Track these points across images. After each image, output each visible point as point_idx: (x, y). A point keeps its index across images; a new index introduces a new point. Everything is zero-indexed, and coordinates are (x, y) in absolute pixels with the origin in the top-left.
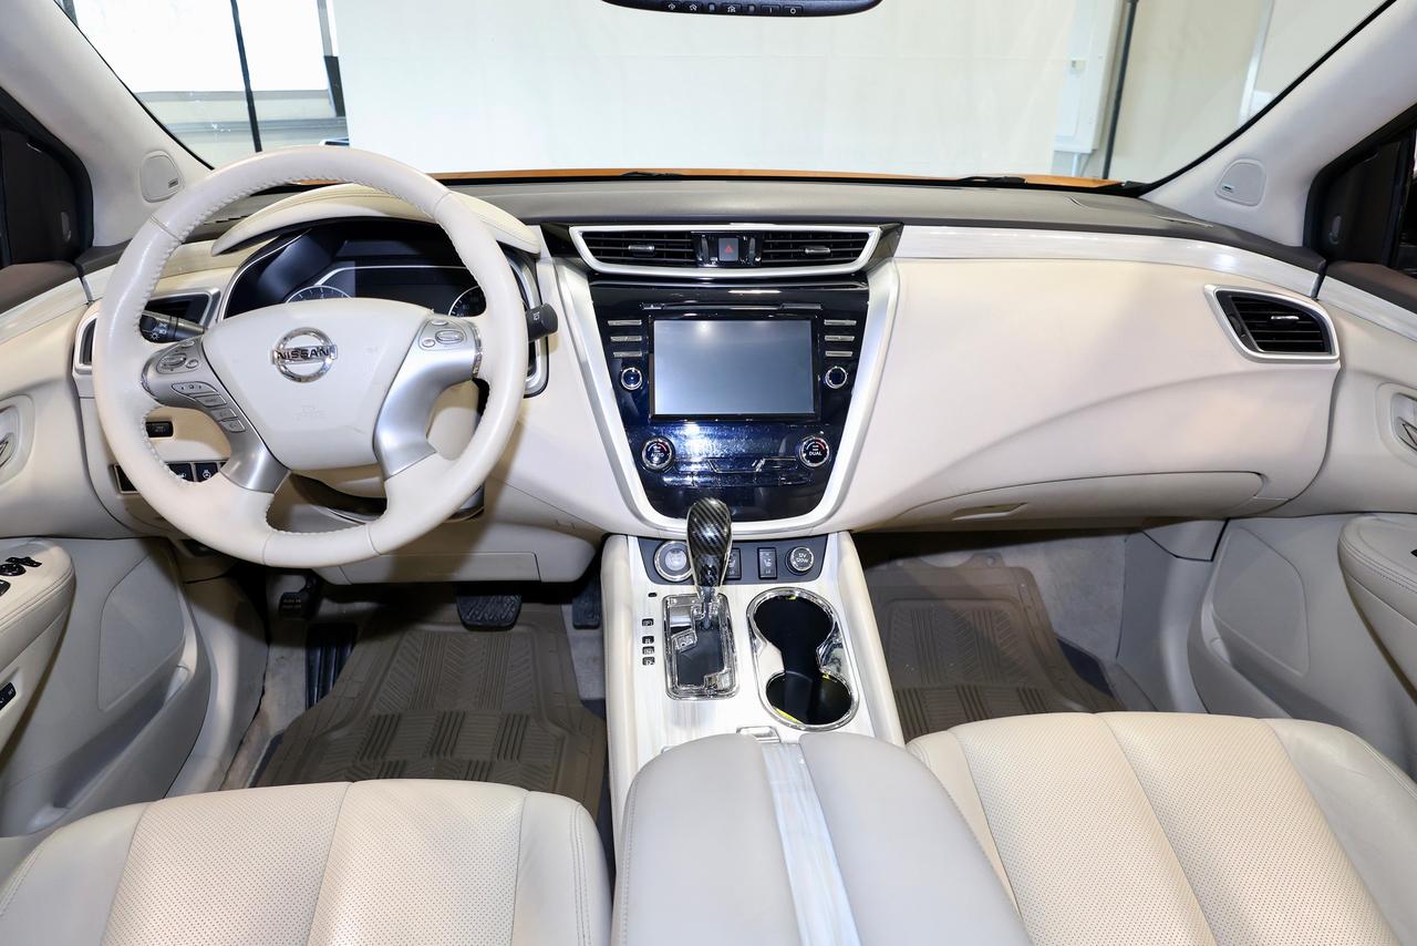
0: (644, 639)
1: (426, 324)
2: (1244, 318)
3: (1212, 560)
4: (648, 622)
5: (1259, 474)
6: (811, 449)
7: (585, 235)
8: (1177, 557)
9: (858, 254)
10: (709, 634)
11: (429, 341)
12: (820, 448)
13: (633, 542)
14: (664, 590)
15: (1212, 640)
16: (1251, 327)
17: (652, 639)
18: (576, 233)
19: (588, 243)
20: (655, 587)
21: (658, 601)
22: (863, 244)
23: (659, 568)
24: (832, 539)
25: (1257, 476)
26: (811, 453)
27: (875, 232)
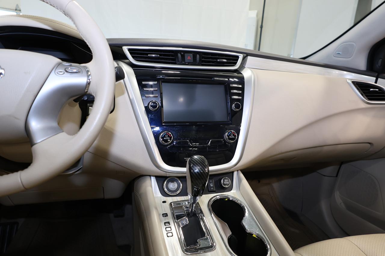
0: (165, 223)
1: (59, 64)
2: (362, 90)
3: (337, 176)
4: (165, 215)
5: (369, 143)
6: (230, 135)
7: (129, 50)
8: (325, 176)
9: (236, 63)
10: (193, 218)
11: (61, 72)
12: (234, 135)
13: (153, 179)
14: (169, 200)
15: (341, 203)
16: (364, 93)
17: (169, 223)
18: (125, 49)
19: (131, 53)
20: (165, 199)
21: (167, 205)
22: (237, 60)
23: (166, 190)
24: (235, 174)
25: (369, 144)
26: (230, 137)
27: (241, 56)
